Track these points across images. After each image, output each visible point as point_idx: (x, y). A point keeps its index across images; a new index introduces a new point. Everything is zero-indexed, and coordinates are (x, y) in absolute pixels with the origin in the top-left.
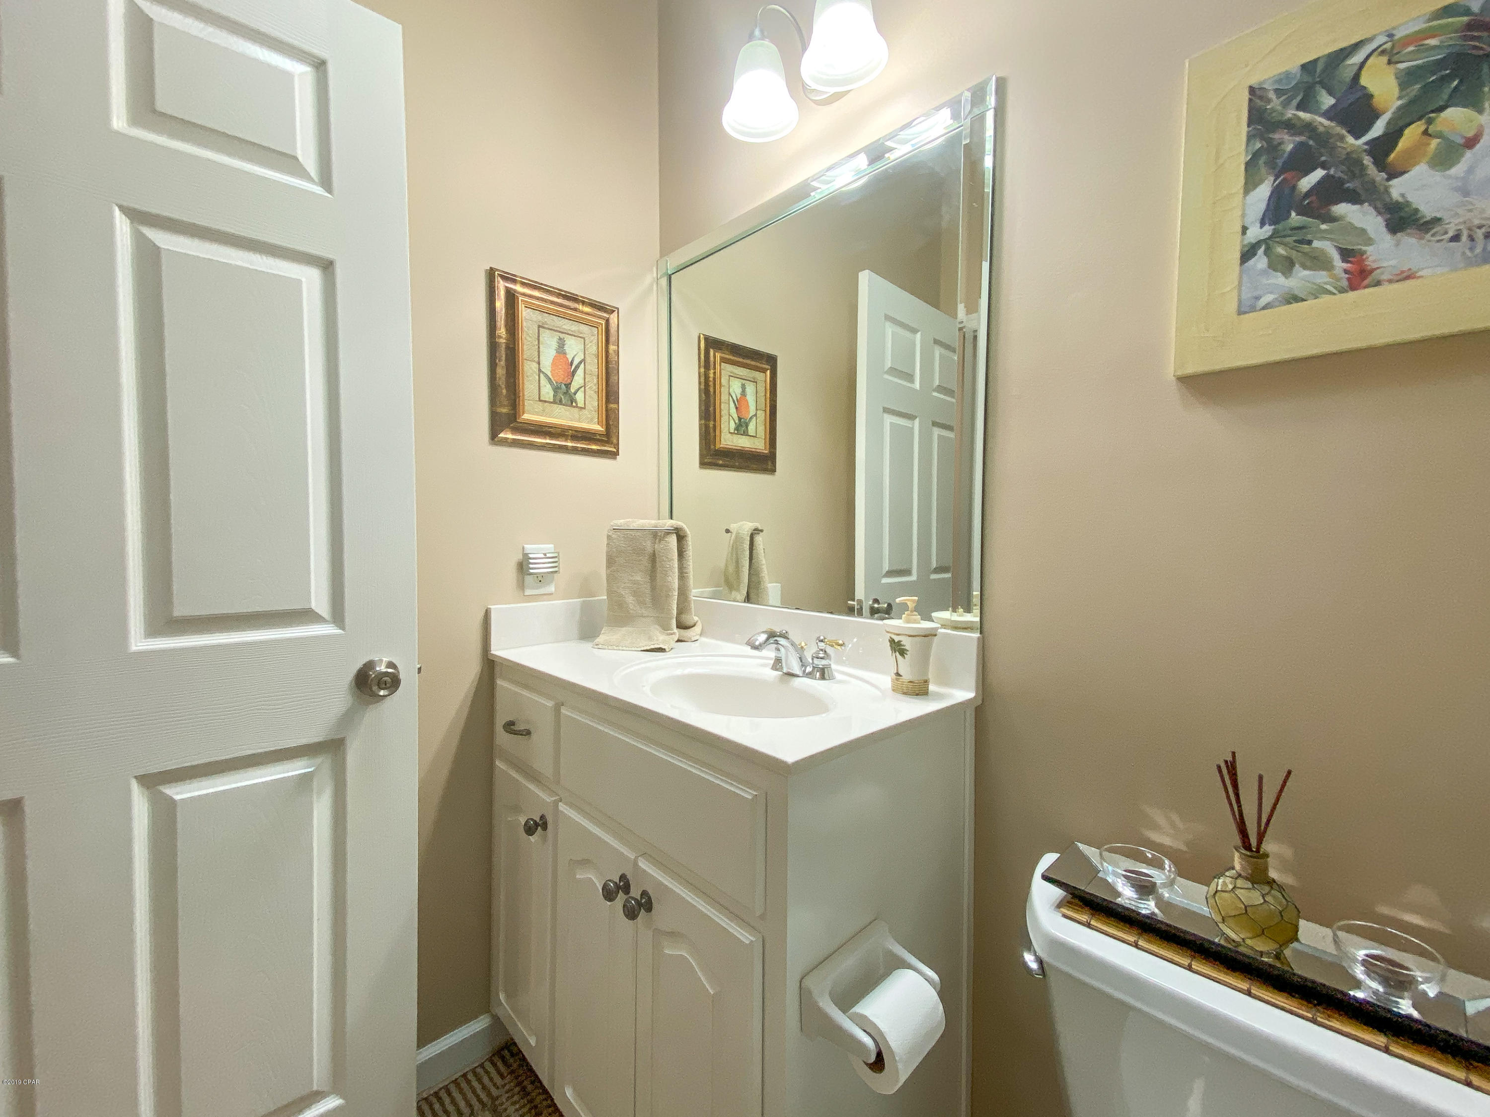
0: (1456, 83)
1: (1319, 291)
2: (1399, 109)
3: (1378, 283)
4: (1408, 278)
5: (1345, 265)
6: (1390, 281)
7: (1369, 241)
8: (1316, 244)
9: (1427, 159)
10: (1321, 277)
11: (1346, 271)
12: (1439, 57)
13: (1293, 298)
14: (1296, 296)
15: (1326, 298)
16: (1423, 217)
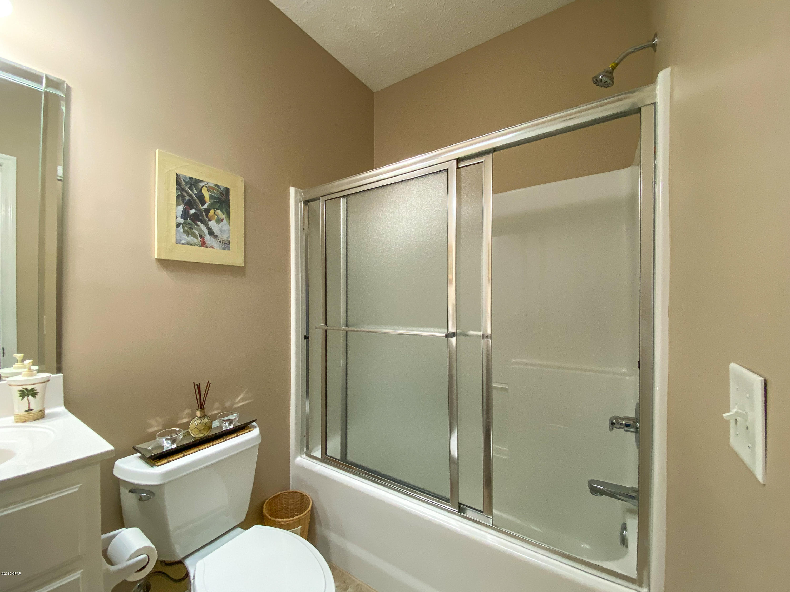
0: (219, 204)
1: (195, 245)
2: (209, 204)
3: (207, 247)
4: (212, 248)
5: (201, 239)
6: (210, 248)
7: (205, 236)
8: (194, 230)
9: (215, 220)
10: (195, 240)
11: (201, 241)
12: (216, 196)
13: (189, 244)
14: (190, 244)
15: (197, 247)
16: (215, 234)
